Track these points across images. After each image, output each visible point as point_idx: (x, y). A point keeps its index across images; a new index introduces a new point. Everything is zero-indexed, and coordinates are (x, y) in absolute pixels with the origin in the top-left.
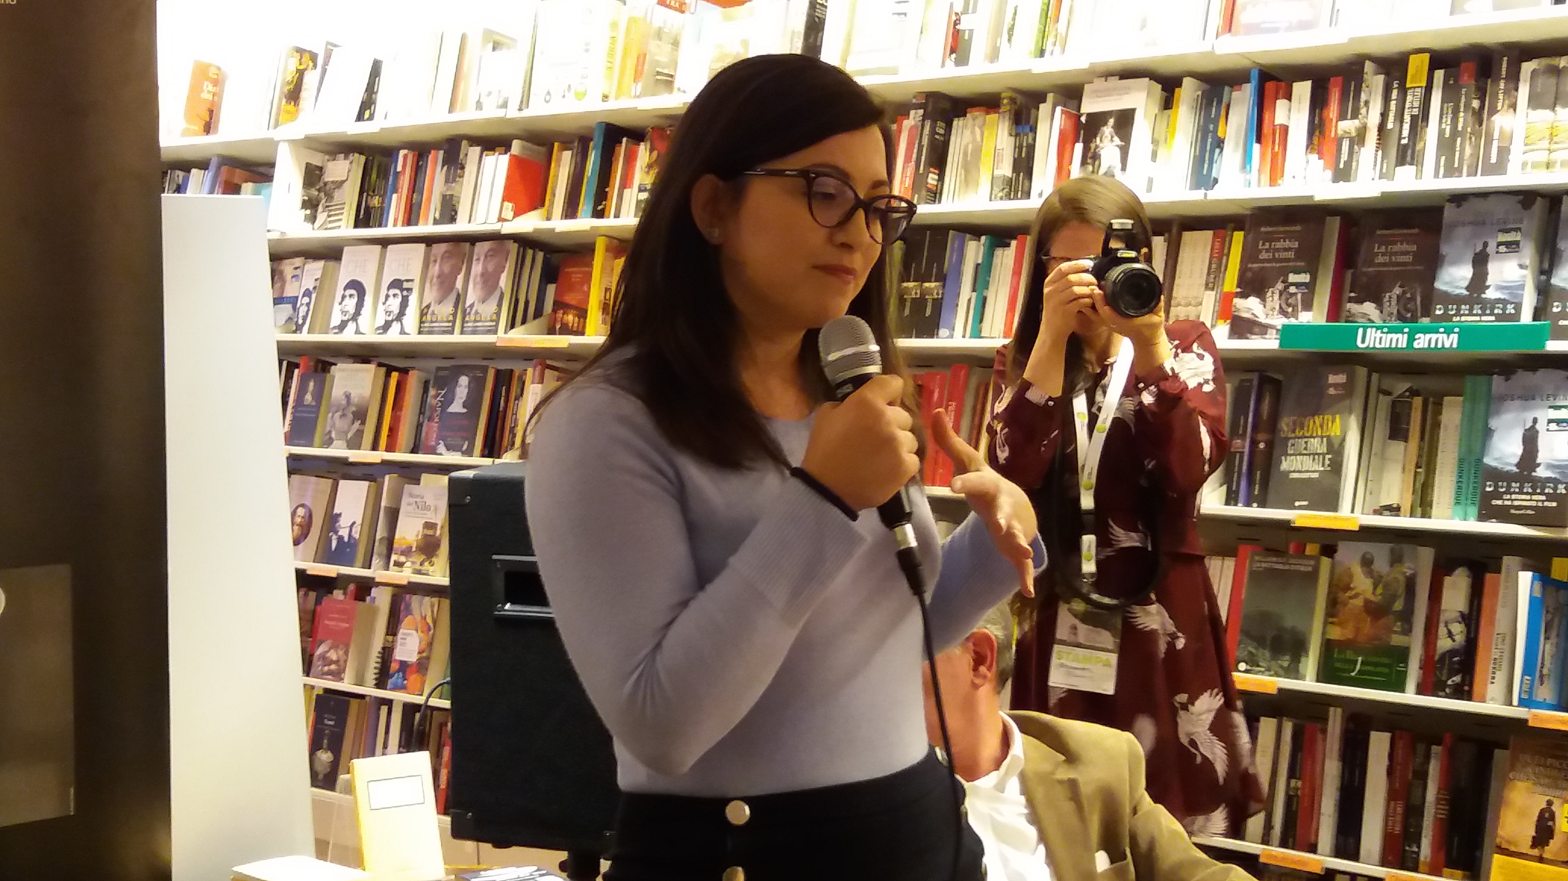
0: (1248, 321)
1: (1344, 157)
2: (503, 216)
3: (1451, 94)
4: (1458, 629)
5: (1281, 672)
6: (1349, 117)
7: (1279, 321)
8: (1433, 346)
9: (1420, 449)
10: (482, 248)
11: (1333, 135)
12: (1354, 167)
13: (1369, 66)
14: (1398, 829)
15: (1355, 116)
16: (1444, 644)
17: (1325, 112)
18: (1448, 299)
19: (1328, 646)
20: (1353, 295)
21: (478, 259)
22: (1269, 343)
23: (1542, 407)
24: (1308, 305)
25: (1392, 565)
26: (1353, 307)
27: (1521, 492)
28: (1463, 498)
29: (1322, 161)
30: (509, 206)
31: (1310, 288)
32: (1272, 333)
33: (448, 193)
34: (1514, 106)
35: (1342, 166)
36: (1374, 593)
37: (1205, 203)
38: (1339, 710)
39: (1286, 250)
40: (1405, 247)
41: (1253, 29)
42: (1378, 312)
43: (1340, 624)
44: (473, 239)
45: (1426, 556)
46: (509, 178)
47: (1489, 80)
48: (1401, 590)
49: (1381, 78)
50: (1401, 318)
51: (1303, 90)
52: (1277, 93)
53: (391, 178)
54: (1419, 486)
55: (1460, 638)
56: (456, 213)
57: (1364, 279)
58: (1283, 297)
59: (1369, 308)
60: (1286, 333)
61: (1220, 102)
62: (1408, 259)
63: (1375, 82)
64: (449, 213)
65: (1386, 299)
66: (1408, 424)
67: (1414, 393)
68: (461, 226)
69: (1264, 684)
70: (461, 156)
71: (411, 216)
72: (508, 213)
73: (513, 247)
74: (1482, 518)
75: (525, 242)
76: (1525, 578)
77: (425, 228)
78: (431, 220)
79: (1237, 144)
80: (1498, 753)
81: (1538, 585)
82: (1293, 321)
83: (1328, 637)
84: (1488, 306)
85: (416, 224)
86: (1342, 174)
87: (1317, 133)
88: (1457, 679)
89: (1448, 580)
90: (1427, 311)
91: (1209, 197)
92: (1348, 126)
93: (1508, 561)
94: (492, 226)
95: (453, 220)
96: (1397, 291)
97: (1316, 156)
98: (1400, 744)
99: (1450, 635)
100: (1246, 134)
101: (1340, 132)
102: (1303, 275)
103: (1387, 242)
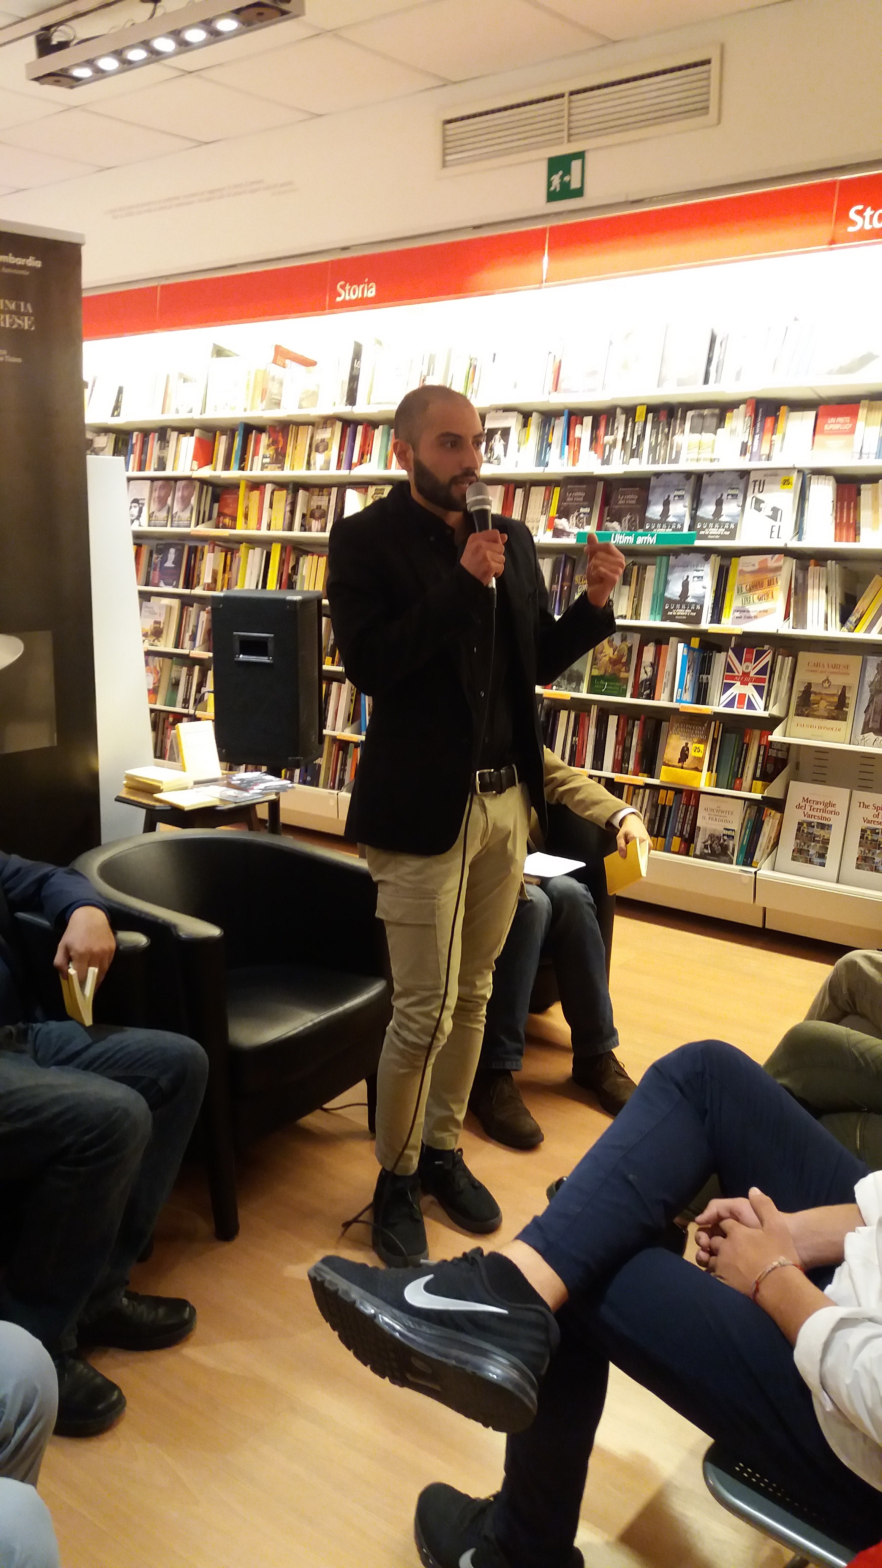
0: (561, 530)
1: (607, 453)
2: (193, 468)
3: (655, 425)
4: (649, 669)
5: (572, 690)
6: (609, 434)
7: (576, 530)
8: (645, 542)
9: (636, 589)
10: (180, 484)
11: (601, 443)
12: (611, 458)
13: (618, 411)
14: (620, 757)
15: (612, 434)
16: (643, 676)
17: (598, 432)
18: (652, 521)
19: (593, 678)
20: (608, 518)
21: (179, 490)
22: (571, 541)
23: (690, 571)
24: (589, 523)
25: (622, 641)
26: (608, 524)
27: (680, 608)
28: (654, 612)
29: (596, 455)
30: (195, 463)
31: (590, 514)
32: (572, 536)
33: (162, 455)
34: (683, 432)
35: (605, 457)
36: (613, 654)
37: (543, 474)
38: (596, 707)
39: (580, 497)
40: (632, 496)
41: (567, 391)
42: (619, 526)
43: (598, 669)
44: (176, 479)
45: (636, 638)
46: (195, 448)
47: (673, 420)
48: (626, 652)
49: (624, 416)
50: (629, 529)
51: (588, 420)
52: (576, 421)
53: (130, 447)
54: (635, 606)
55: (649, 674)
56: (165, 466)
57: (614, 511)
58: (578, 519)
59: (615, 524)
60: (579, 536)
61: (550, 425)
62: (634, 502)
63: (621, 418)
64: (162, 466)
65: (624, 520)
66: (631, 578)
67: (634, 564)
68: (168, 473)
69: (564, 695)
70: (168, 436)
71: (141, 467)
72: (195, 467)
73: (198, 484)
74: (662, 620)
75: (203, 482)
76: (681, 646)
77: (150, 473)
78: (152, 468)
79: (558, 445)
80: (664, 724)
81: (686, 649)
82: (582, 530)
83: (592, 674)
84: (668, 525)
85: (144, 470)
86: (606, 462)
87: (594, 441)
88: (648, 692)
89: (646, 648)
90: (642, 526)
91: (546, 471)
92: (609, 439)
93: (673, 640)
94: (187, 473)
95: (164, 469)
96: (628, 517)
97: (594, 452)
98: (622, 721)
99: (646, 672)
100: (562, 442)
101: (605, 442)
102: (587, 509)
103: (624, 494)
